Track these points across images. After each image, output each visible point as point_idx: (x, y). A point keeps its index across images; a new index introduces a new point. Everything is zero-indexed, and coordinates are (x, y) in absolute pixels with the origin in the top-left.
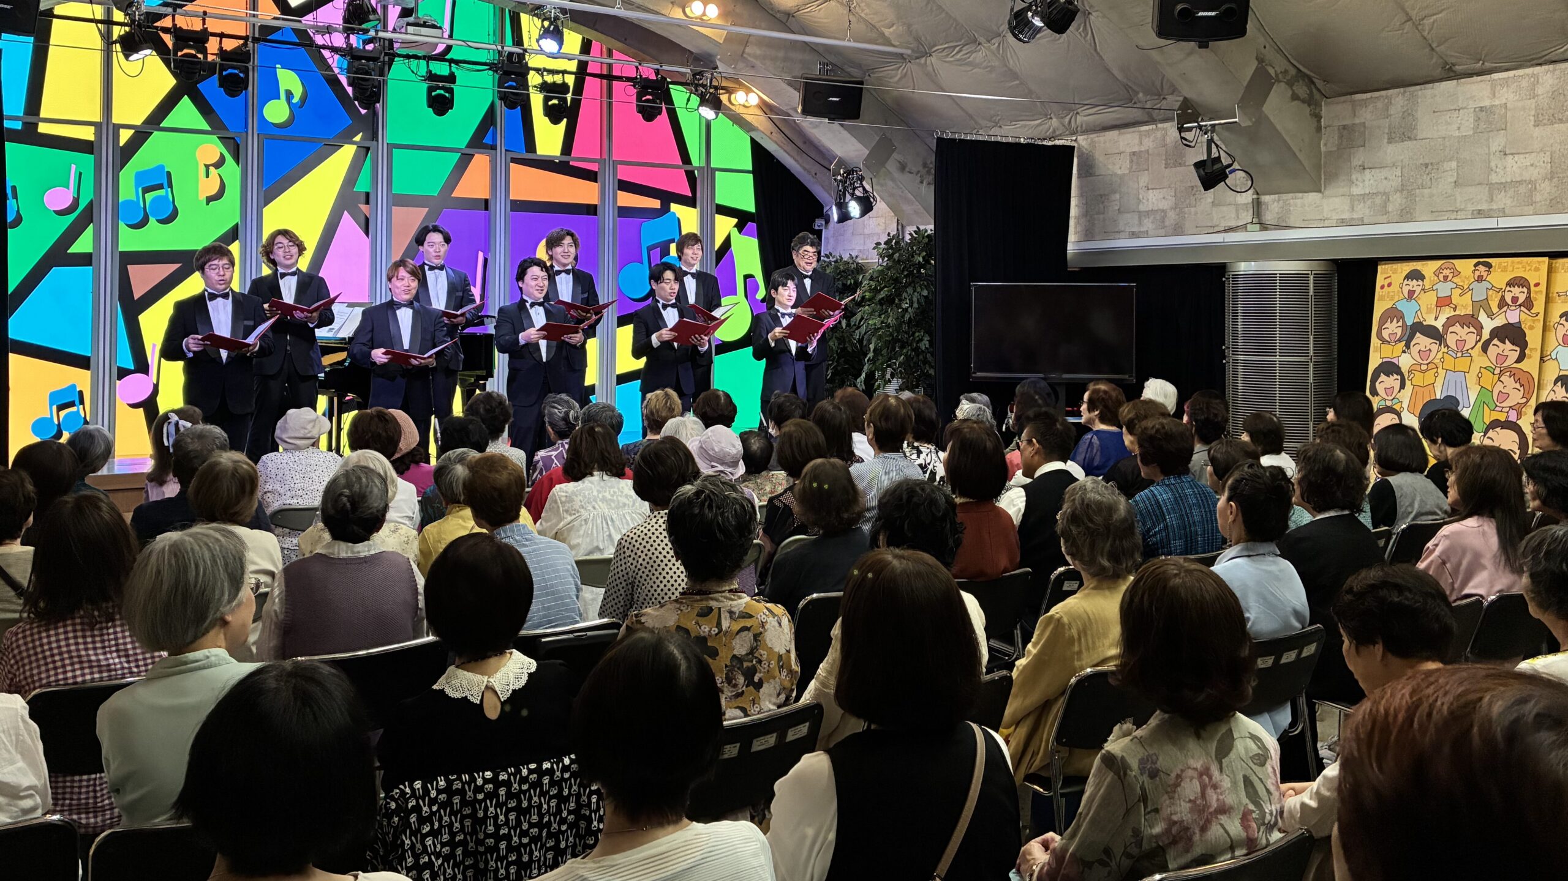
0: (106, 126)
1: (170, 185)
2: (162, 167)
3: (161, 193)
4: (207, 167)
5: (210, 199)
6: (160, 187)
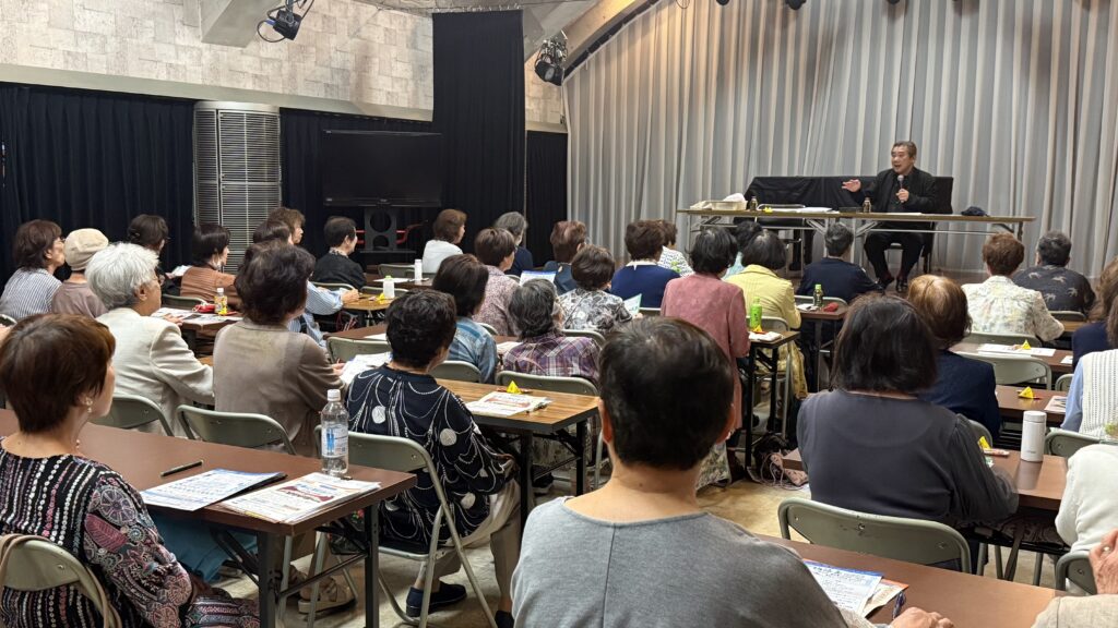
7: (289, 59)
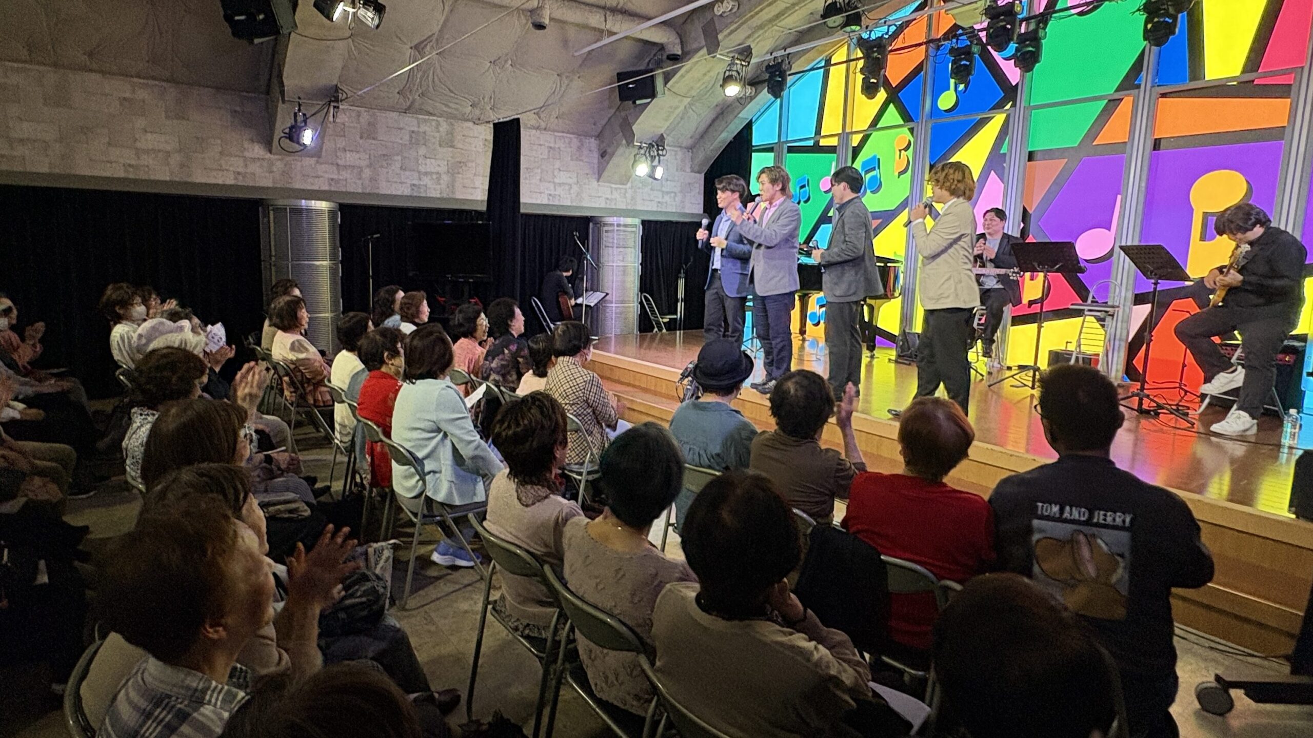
0: (845, 136)
1: (879, 168)
2: (875, 157)
3: (873, 173)
4: (900, 151)
5: (901, 173)
6: (874, 169)
7: (370, 166)
